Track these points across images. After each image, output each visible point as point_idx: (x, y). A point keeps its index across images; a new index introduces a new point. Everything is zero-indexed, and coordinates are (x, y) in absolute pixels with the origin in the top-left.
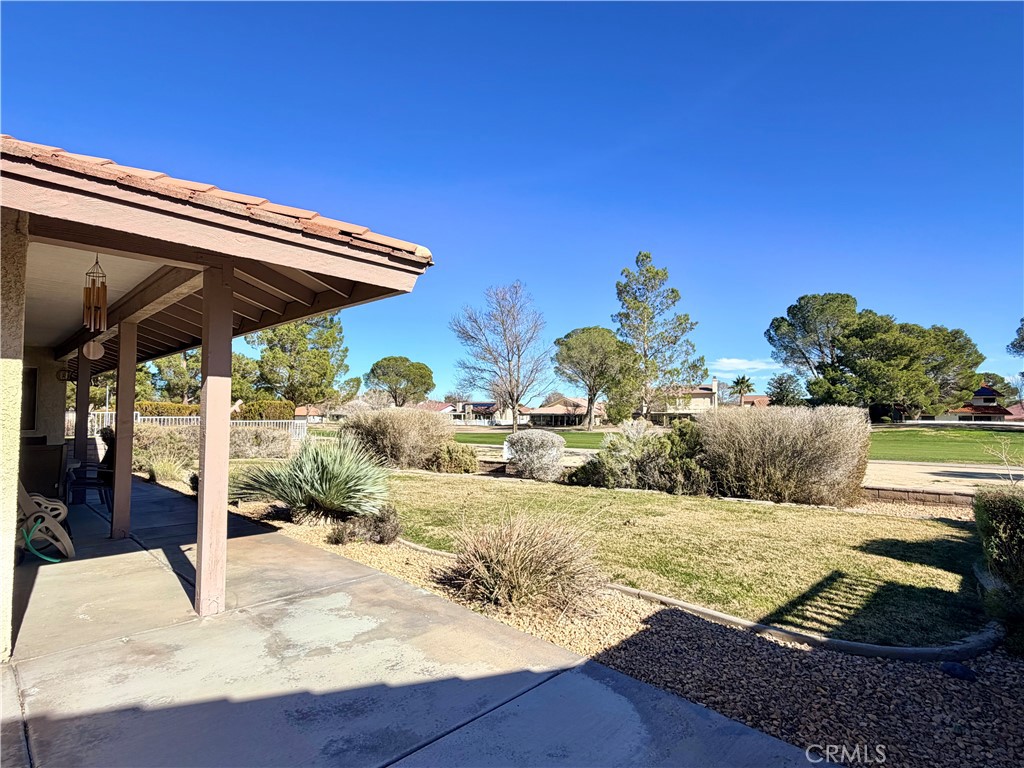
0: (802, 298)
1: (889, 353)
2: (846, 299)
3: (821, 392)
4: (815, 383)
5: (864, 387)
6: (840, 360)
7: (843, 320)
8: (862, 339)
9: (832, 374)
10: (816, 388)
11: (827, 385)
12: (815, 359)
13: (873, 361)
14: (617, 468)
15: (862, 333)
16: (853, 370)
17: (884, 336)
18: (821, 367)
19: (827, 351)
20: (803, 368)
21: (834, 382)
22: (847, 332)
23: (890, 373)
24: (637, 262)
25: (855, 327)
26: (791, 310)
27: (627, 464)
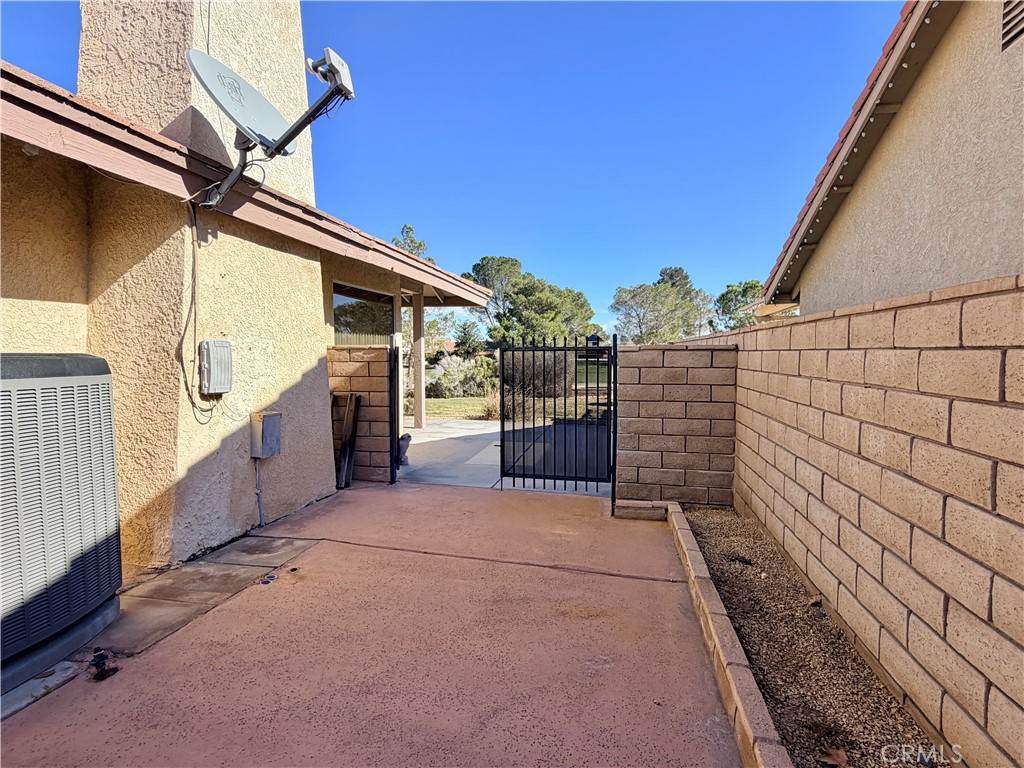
0: (484, 259)
1: (543, 308)
2: (515, 263)
3: (499, 335)
4: (495, 329)
5: (527, 333)
6: (510, 310)
7: (513, 280)
8: (526, 296)
9: (506, 322)
10: (495, 333)
11: (503, 331)
12: (492, 310)
13: (533, 314)
14: (451, 386)
15: (526, 291)
16: (519, 320)
17: (540, 295)
18: (498, 317)
19: (500, 303)
20: (484, 317)
21: (507, 329)
22: (516, 290)
23: (544, 324)
24: (402, 232)
25: (521, 286)
26: (476, 268)
27: (457, 383)
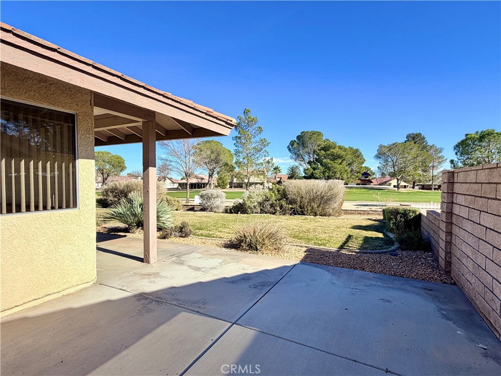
0: (303, 132)
1: (335, 157)
2: (319, 134)
3: (309, 173)
4: (307, 170)
5: (325, 172)
6: (317, 159)
7: (318, 143)
8: (325, 151)
9: (314, 166)
10: (307, 171)
11: (312, 170)
12: (307, 158)
13: (329, 161)
14: (252, 205)
15: (325, 149)
16: (321, 164)
17: (333, 151)
18: (309, 163)
19: (311, 156)
20: (302, 163)
21: (314, 169)
22: (320, 148)
23: (335, 166)
24: (244, 113)
25: (323, 146)
26: (298, 137)
27: (256, 204)
